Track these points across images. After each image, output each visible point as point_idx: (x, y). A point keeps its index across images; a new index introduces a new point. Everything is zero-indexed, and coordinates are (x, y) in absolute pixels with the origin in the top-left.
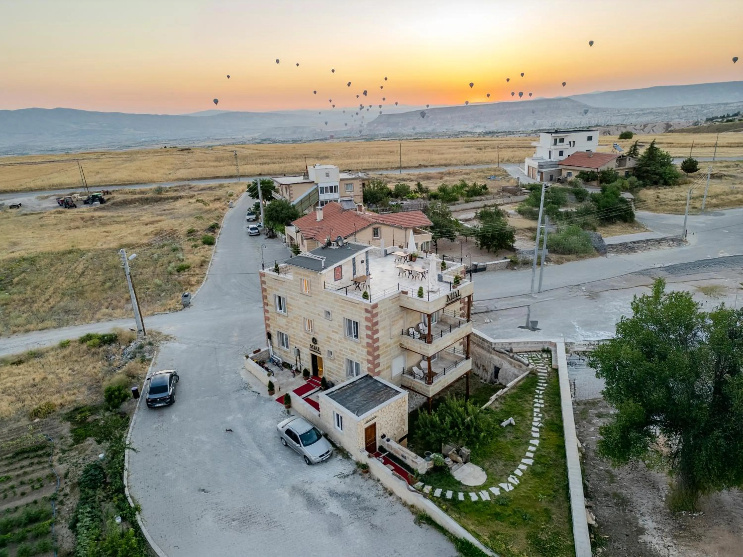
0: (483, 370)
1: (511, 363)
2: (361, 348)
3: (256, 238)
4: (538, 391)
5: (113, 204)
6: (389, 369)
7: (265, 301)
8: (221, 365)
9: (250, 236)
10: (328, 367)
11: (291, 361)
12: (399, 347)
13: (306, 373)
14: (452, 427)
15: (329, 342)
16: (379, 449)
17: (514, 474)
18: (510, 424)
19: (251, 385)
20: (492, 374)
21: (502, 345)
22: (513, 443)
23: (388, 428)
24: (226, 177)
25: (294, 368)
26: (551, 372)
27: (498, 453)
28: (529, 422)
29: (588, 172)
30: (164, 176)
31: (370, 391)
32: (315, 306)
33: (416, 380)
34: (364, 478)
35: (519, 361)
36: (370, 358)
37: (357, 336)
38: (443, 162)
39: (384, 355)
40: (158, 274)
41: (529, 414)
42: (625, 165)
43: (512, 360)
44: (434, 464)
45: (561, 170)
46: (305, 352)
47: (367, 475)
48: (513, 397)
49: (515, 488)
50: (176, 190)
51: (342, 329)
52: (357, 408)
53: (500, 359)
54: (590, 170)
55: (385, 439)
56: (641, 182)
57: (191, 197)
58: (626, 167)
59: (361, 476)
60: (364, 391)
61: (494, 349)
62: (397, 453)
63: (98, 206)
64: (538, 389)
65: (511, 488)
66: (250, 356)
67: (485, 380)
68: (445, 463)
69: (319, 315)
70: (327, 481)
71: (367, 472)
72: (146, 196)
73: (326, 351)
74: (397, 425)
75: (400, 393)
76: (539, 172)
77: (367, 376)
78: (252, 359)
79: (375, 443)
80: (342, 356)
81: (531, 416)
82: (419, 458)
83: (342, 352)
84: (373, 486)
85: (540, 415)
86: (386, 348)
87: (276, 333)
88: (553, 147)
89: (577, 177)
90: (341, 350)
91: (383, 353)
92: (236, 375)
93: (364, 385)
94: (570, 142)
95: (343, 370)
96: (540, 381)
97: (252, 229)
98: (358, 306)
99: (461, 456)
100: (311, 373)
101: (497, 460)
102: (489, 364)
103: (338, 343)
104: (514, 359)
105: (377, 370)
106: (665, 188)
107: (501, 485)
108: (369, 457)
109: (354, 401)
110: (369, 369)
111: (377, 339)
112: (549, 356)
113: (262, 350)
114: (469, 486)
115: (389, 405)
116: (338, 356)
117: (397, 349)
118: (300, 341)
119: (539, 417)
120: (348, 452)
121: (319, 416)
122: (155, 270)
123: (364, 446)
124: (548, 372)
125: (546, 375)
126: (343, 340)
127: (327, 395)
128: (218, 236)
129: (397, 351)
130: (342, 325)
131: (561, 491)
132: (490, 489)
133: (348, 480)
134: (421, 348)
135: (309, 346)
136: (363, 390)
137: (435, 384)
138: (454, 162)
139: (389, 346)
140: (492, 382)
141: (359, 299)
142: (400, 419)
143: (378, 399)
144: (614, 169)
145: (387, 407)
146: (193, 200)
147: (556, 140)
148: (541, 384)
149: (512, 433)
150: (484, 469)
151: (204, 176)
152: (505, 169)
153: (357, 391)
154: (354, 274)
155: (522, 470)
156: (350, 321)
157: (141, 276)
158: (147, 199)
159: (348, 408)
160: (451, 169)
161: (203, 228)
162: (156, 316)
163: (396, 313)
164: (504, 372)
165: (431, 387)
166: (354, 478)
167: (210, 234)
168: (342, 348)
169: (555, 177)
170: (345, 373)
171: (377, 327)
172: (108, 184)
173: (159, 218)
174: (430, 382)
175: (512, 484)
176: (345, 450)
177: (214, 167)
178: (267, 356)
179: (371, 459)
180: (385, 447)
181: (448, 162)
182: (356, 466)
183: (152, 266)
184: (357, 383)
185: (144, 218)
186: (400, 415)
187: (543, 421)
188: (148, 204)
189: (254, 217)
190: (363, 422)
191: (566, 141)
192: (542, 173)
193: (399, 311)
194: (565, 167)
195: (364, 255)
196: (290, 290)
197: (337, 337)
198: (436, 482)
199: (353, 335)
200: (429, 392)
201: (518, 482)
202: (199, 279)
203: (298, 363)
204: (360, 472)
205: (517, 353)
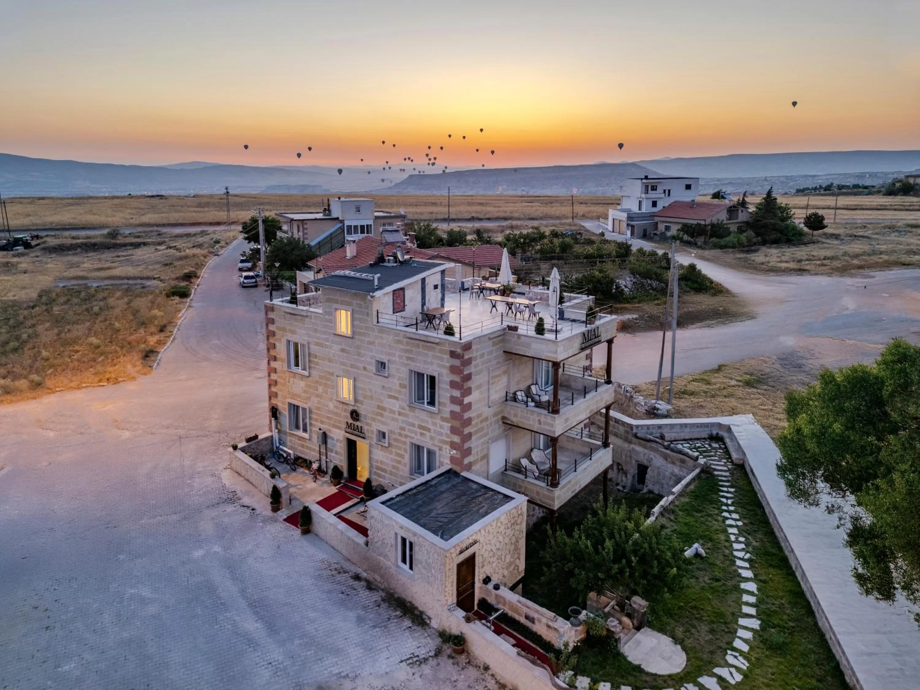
0: (619, 470)
1: (666, 457)
2: (438, 421)
3: (253, 290)
4: (724, 500)
5: (44, 249)
6: (485, 461)
7: (272, 353)
8: (187, 463)
9: (244, 287)
10: (377, 462)
11: (312, 455)
12: (501, 423)
13: (337, 473)
14: (616, 560)
15: (382, 415)
16: (479, 605)
17: (734, 649)
18: (697, 555)
19: (239, 494)
20: (634, 477)
21: (648, 429)
22: (712, 588)
23: (494, 565)
24: (211, 224)
25: (315, 466)
26: (735, 469)
27: (692, 608)
28: (727, 552)
29: (692, 224)
30: (124, 221)
31: (459, 497)
32: (359, 354)
33: (529, 479)
34: (458, 664)
35: (680, 452)
36: (456, 439)
37: (432, 403)
38: (502, 215)
39: (479, 434)
40: (95, 332)
41: (722, 537)
42: (737, 218)
43: (668, 452)
44: (588, 632)
45: (657, 223)
46: (335, 437)
47: (463, 657)
48: (686, 510)
49: (746, 676)
50: (139, 237)
51: (406, 391)
52: (441, 527)
53: (646, 451)
54: (695, 222)
55: (490, 586)
56: (759, 238)
57: (160, 244)
58: (739, 220)
59: (451, 661)
60: (447, 497)
61: (636, 436)
62: (516, 611)
63: (20, 251)
64: (723, 497)
65: (739, 677)
66: (240, 446)
67: (624, 487)
68: (608, 630)
69: (365, 369)
70: (387, 673)
71: (462, 652)
72: (93, 241)
73: (375, 432)
74: (508, 559)
75: (513, 498)
76: (628, 225)
77: (449, 471)
78: (243, 450)
79: (473, 594)
80: (403, 439)
81: (727, 541)
82: (560, 619)
83: (402, 432)
84: (477, 681)
85: (742, 539)
86: (482, 422)
87: (287, 407)
88: (643, 196)
89: (678, 230)
90: (403, 429)
91: (477, 432)
92: (214, 479)
93: (444, 487)
94: (665, 191)
95: (405, 465)
96: (721, 483)
97: (246, 278)
98: (438, 347)
99: (629, 616)
100: (346, 474)
101: (695, 622)
102: (629, 459)
103: (396, 416)
104: (672, 450)
105: (466, 461)
106: (789, 247)
107: (717, 670)
108: (468, 620)
109: (432, 515)
110: (453, 459)
111: (469, 406)
112: (723, 446)
113: (260, 437)
114: (660, 676)
115: (498, 519)
116: (396, 440)
117: (497, 426)
118: (328, 418)
119: (741, 542)
120: (422, 613)
121: (367, 544)
122: (93, 327)
123: (455, 601)
124: (729, 470)
125: (727, 474)
126: (407, 412)
127: (383, 503)
128: (196, 287)
129: (497, 429)
130: (407, 383)
131: (829, 678)
132: (700, 680)
133: (426, 669)
134: (540, 422)
135: (344, 426)
136: (445, 495)
137: (563, 487)
138: (516, 215)
139: (486, 419)
140: (636, 491)
141: (440, 336)
142: (513, 547)
143: (475, 509)
144: (725, 222)
145: (494, 524)
146: (163, 247)
147: (647, 187)
148: (725, 489)
149: (705, 570)
150: (676, 640)
151: (180, 222)
152: (583, 224)
153: (435, 496)
154: (423, 304)
155: (745, 641)
156: (420, 376)
157: (68, 335)
158: (94, 245)
159: (424, 526)
160: (514, 223)
161: (173, 276)
162: (83, 390)
163: (498, 363)
164: (656, 472)
165: (557, 492)
166: (438, 664)
167: (183, 284)
168: (404, 425)
169: (650, 231)
170: (407, 469)
171: (469, 384)
172: (40, 227)
173: (108, 265)
174: (554, 484)
175: (738, 669)
176: (416, 608)
177: (195, 212)
178: (268, 447)
179: (472, 625)
180: (491, 600)
181: (507, 215)
182: (440, 640)
183: (89, 321)
184: (433, 483)
185: (85, 265)
186: (514, 540)
187: (750, 549)
188: (94, 251)
189: (249, 265)
190: (455, 552)
191: (660, 189)
192: (633, 227)
193: (501, 360)
194: (663, 219)
195: (439, 276)
196: (316, 331)
197: (395, 405)
198: (596, 667)
199: (426, 401)
200: (553, 499)
201: (747, 665)
202: (162, 338)
203: (324, 457)
204: (449, 651)
205: (671, 442)
